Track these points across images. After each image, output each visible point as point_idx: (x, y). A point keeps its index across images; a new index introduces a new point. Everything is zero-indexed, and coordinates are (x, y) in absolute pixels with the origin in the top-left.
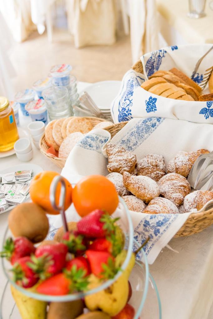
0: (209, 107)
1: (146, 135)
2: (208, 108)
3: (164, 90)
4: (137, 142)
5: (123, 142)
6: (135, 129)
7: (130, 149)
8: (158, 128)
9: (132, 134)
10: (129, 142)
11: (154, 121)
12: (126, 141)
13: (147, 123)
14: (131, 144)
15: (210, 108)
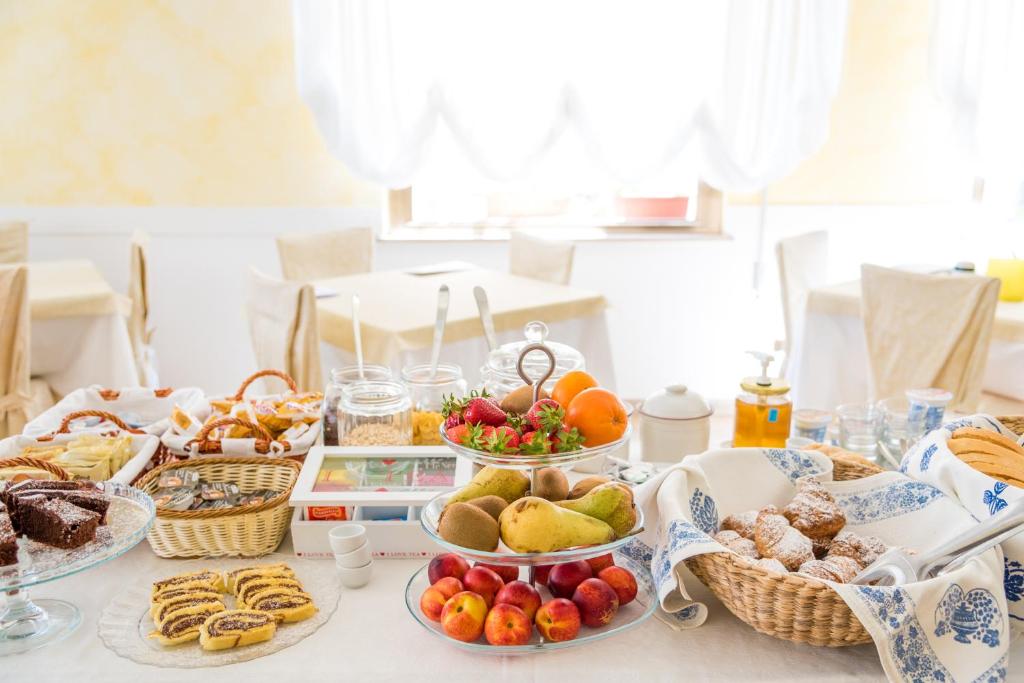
0: (998, 493)
1: (899, 509)
2: (994, 494)
3: (980, 450)
4: (878, 512)
5: (856, 499)
6: (886, 490)
7: (860, 517)
8: (927, 508)
9: (878, 496)
10: (867, 505)
11: (927, 492)
12: (862, 501)
13: (912, 490)
14: (867, 511)
15: (999, 496)
